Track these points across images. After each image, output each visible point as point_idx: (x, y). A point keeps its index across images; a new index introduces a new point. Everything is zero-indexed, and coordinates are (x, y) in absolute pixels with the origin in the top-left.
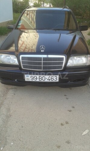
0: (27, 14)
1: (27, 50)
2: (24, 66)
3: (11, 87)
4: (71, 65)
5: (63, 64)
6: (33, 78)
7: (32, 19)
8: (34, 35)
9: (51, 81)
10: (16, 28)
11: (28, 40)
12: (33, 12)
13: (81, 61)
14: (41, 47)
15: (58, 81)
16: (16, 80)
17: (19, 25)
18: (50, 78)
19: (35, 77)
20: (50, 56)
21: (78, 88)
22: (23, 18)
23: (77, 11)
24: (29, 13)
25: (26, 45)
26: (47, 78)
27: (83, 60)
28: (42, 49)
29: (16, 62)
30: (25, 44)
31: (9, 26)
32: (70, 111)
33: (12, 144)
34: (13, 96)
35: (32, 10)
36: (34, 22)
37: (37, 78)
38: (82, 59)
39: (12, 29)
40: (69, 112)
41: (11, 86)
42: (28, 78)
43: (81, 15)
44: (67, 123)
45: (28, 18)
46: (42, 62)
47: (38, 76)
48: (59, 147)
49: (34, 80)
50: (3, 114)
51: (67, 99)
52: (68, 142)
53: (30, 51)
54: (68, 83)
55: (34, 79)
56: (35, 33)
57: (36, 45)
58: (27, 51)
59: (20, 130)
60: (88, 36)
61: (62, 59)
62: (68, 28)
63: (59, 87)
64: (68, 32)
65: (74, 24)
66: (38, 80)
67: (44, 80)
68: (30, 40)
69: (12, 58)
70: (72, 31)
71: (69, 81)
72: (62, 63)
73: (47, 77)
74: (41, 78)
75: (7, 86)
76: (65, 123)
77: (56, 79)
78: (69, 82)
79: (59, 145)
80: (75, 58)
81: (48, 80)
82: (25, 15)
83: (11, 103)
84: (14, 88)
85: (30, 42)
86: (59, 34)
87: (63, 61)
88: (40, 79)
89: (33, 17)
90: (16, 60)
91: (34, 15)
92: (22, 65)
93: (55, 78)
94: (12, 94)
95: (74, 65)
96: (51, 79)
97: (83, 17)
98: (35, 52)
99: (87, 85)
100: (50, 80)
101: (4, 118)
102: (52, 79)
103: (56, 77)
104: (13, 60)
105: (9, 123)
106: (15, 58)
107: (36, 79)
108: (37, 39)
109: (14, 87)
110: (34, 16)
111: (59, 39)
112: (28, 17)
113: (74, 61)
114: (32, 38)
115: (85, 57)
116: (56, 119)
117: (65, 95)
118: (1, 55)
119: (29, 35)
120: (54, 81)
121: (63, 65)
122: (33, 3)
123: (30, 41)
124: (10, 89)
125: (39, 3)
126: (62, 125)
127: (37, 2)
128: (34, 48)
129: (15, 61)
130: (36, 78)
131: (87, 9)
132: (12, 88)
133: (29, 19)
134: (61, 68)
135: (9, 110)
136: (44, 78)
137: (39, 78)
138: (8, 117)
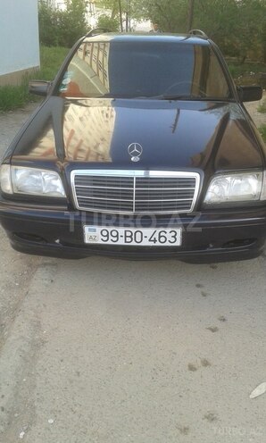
0: (86, 53)
1: (82, 157)
2: (82, 202)
3: (41, 259)
4: (216, 200)
5: (192, 197)
6: (107, 236)
7: (100, 66)
8: (102, 112)
9: (158, 244)
10: (56, 93)
11: (85, 126)
12: (102, 47)
13: (247, 187)
14: (132, 148)
15: (178, 243)
16: (57, 241)
17: (63, 83)
18: (156, 236)
19: (114, 234)
20: (154, 174)
21: (234, 263)
22: (74, 64)
23: (227, 41)
24: (89, 48)
25: (82, 141)
26: (147, 237)
27: (250, 185)
28: (135, 154)
29: (58, 190)
30: (76, 139)
31: (33, 87)
32: (214, 330)
33: (51, 421)
34: (47, 286)
35: (98, 42)
36: (104, 74)
37: (120, 236)
38: (247, 183)
39: (44, 94)
40: (211, 332)
41: (42, 257)
42: (93, 235)
43: (237, 54)
44: (206, 363)
45: (88, 64)
46: (134, 189)
47: (121, 230)
48: (185, 430)
49: (109, 242)
50: (22, 337)
51: (204, 295)
52: (211, 418)
53: (91, 159)
54: (208, 249)
55: (110, 237)
56: (105, 108)
57: (110, 141)
58: (83, 160)
59: (71, 382)
60: (259, 114)
61: (191, 182)
62: (202, 94)
63: (182, 260)
64: (205, 104)
65: (222, 82)
66: (121, 242)
67: (138, 240)
68: (91, 127)
69: (47, 178)
70: (216, 102)
71: (211, 246)
72: (191, 194)
73: (148, 232)
74: (131, 237)
75: (29, 257)
76: (199, 363)
77: (173, 240)
78: (211, 249)
79: (186, 426)
80: (228, 179)
81: (150, 240)
82: (80, 54)
83: (45, 306)
84: (50, 264)
85: (90, 133)
86: (176, 111)
87: (194, 186)
88: (128, 239)
89: (100, 59)
90: (58, 184)
91: (105, 54)
92: (75, 197)
93: (169, 236)
94: (46, 282)
95: (223, 200)
96: (160, 237)
97: (244, 59)
98: (110, 160)
99: (261, 257)
100: (155, 241)
101: (23, 349)
102: (162, 239)
103: (173, 234)
104: (50, 184)
105: (40, 362)
106: (57, 179)
107: (115, 239)
108: (112, 122)
109: (49, 260)
110: (104, 58)
111: (175, 125)
112: (87, 59)
113: (225, 188)
114: (96, 121)
115: (258, 175)
116: (175, 353)
117: (198, 286)
118: (16, 170)
119: (87, 113)
120: (167, 244)
121: (195, 199)
122: (97, 16)
123: (91, 131)
124: (39, 266)
125: (113, 16)
126: (192, 368)
127: (109, 13)
128: (105, 148)
129: (56, 187)
130: (117, 236)
131: (256, 35)
132: (45, 264)
133: (91, 66)
134: (189, 208)
135: (37, 326)
136: (138, 234)
137: (126, 237)
138: (37, 345)
